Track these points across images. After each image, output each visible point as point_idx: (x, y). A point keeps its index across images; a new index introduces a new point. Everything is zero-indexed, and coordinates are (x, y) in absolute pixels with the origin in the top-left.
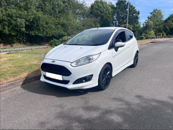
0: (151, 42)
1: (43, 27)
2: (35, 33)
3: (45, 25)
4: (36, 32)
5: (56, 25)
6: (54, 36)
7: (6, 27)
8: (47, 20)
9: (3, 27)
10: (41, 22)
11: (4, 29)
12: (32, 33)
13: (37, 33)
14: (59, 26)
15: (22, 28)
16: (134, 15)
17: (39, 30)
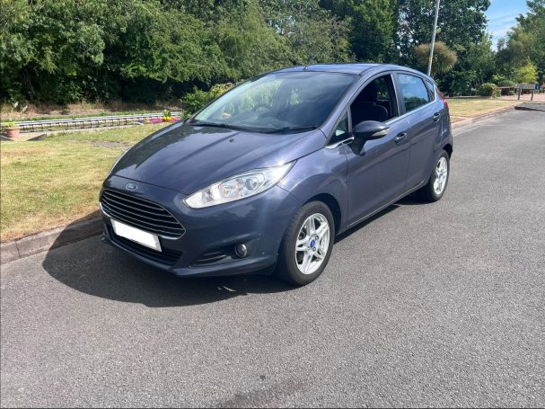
0: (517, 108)
1: (164, 51)
2: (138, 69)
3: (169, 46)
4: (141, 68)
5: (206, 43)
6: (196, 79)
7: (49, 51)
8: (176, 29)
9: (39, 49)
10: (156, 36)
11: (42, 55)
12: (129, 71)
13: (143, 69)
14: (216, 48)
15: (95, 53)
16: (472, 8)
17: (148, 59)
